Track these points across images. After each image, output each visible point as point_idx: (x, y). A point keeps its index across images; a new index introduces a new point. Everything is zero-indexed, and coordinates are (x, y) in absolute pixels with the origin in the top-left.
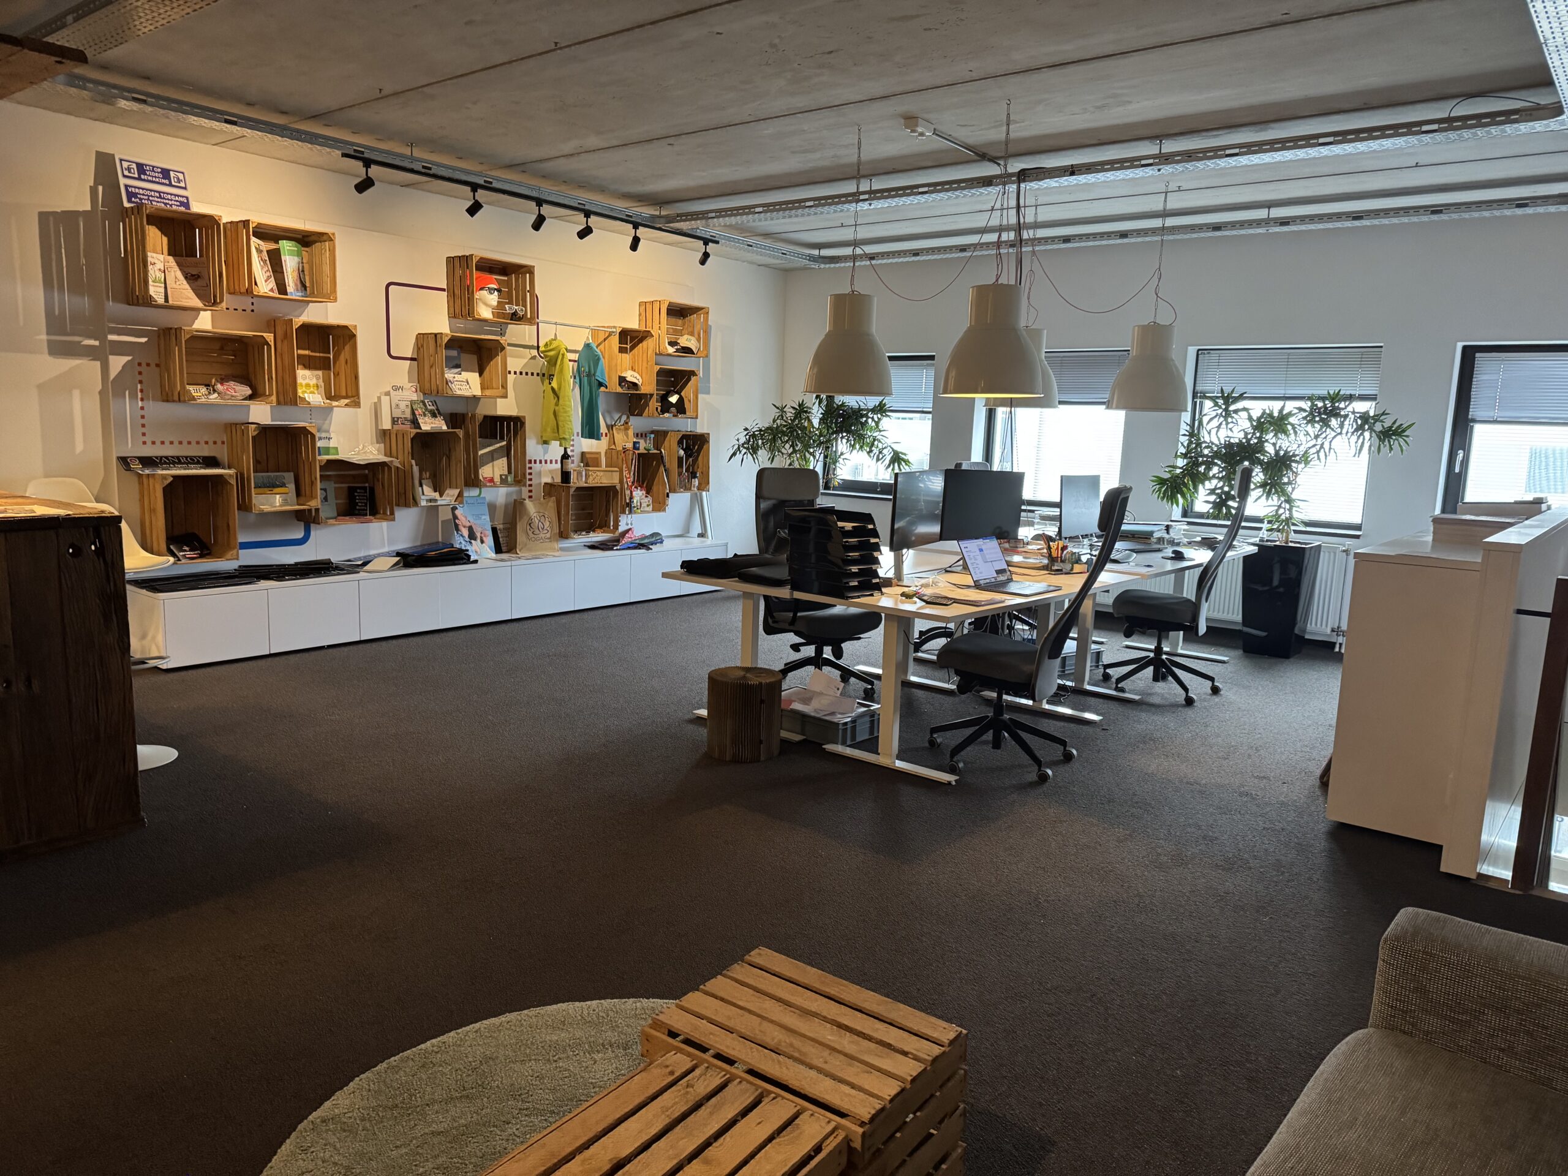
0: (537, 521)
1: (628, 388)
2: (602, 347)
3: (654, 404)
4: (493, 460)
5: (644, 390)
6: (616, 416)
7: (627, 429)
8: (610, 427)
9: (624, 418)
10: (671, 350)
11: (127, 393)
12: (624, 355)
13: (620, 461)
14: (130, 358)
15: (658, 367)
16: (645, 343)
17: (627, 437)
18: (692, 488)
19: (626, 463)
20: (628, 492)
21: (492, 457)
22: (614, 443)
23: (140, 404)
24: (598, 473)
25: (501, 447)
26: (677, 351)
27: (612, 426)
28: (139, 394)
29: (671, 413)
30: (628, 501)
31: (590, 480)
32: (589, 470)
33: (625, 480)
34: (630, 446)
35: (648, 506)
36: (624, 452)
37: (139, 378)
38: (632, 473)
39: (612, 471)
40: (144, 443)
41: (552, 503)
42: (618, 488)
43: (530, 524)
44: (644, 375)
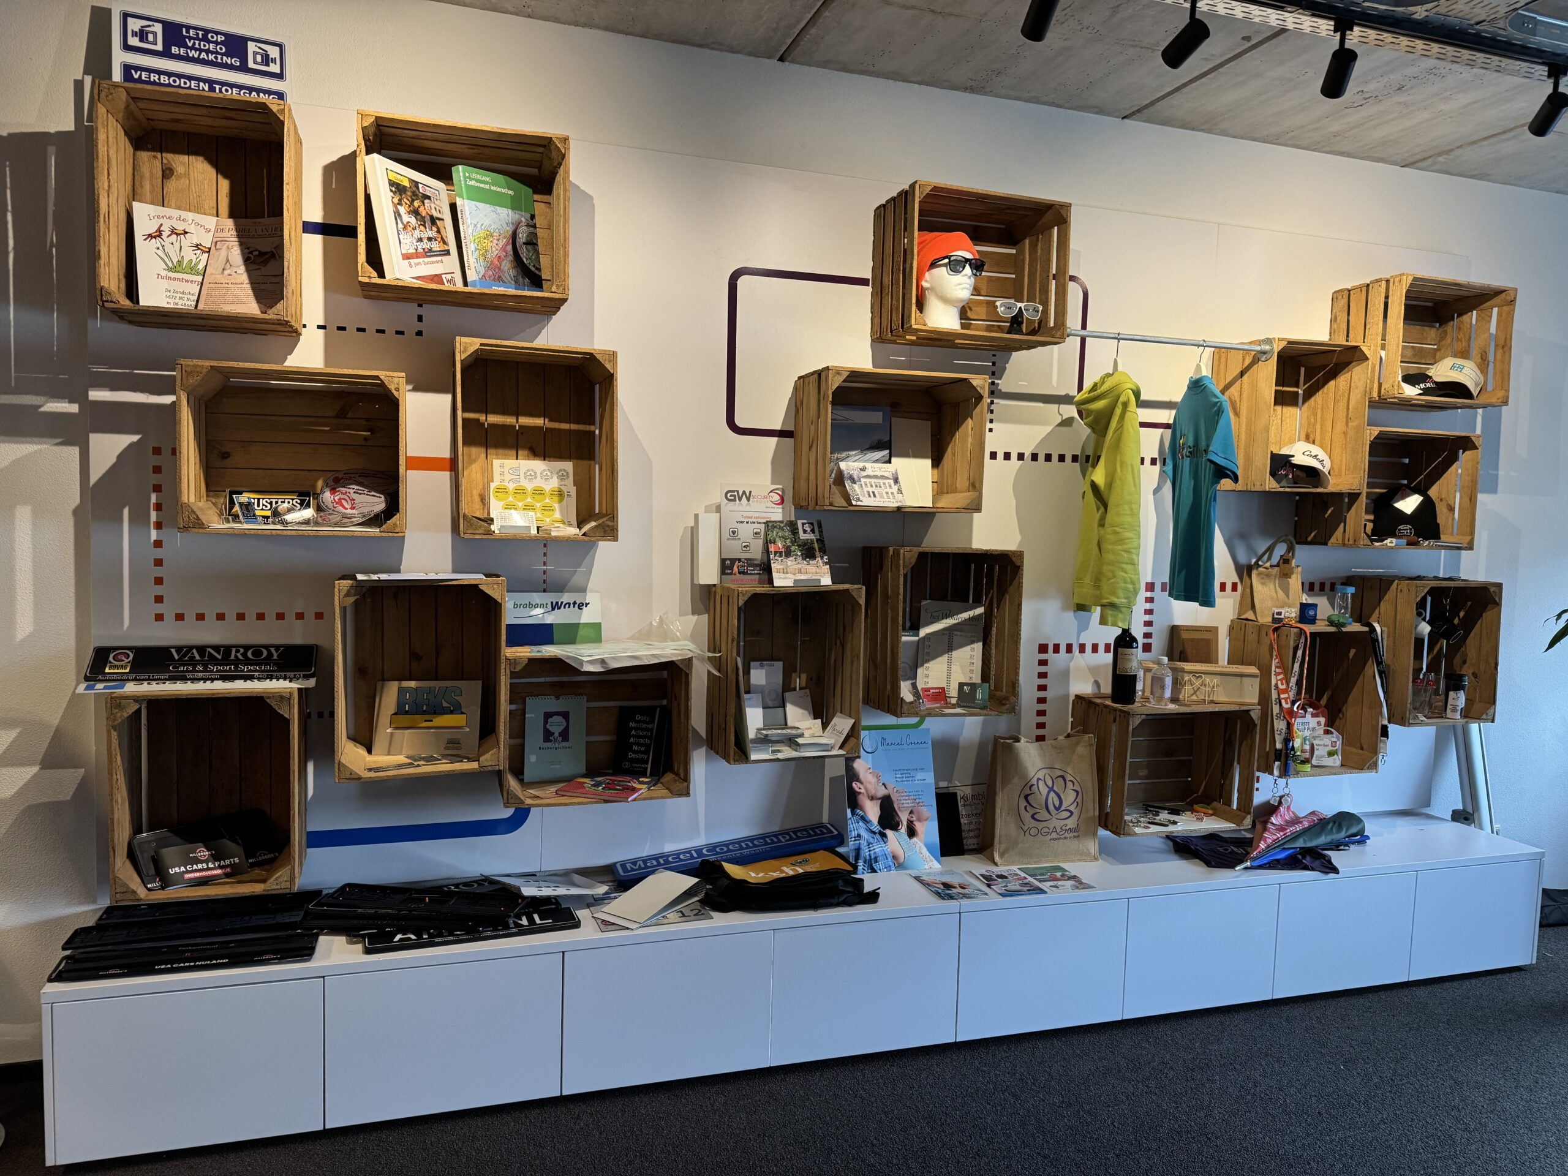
0: (1044, 790)
1: (1296, 482)
2: (1234, 391)
3: (1359, 518)
4: (950, 649)
5: (1334, 485)
6: (1262, 546)
7: (1286, 575)
8: (1244, 571)
9: (1281, 550)
10: (1411, 391)
11: (126, 511)
12: (1289, 411)
13: (1265, 649)
14: (135, 438)
15: (1376, 431)
16: (1342, 380)
17: (1287, 593)
18: (1449, 713)
19: (1280, 657)
20: (1280, 725)
21: (948, 642)
22: (1253, 607)
23: (154, 535)
24: (1207, 679)
25: (970, 619)
26: (1426, 392)
27: (1249, 569)
28: (153, 516)
29: (1400, 537)
30: (1279, 746)
31: (1186, 693)
32: (1183, 670)
33: (1274, 695)
34: (1291, 613)
35: (1331, 754)
36: (1276, 630)
37: (155, 479)
38: (1293, 680)
39: (1242, 675)
40: (159, 617)
41: (1085, 749)
42: (1255, 715)
43: (1026, 797)
44: (1337, 451)
